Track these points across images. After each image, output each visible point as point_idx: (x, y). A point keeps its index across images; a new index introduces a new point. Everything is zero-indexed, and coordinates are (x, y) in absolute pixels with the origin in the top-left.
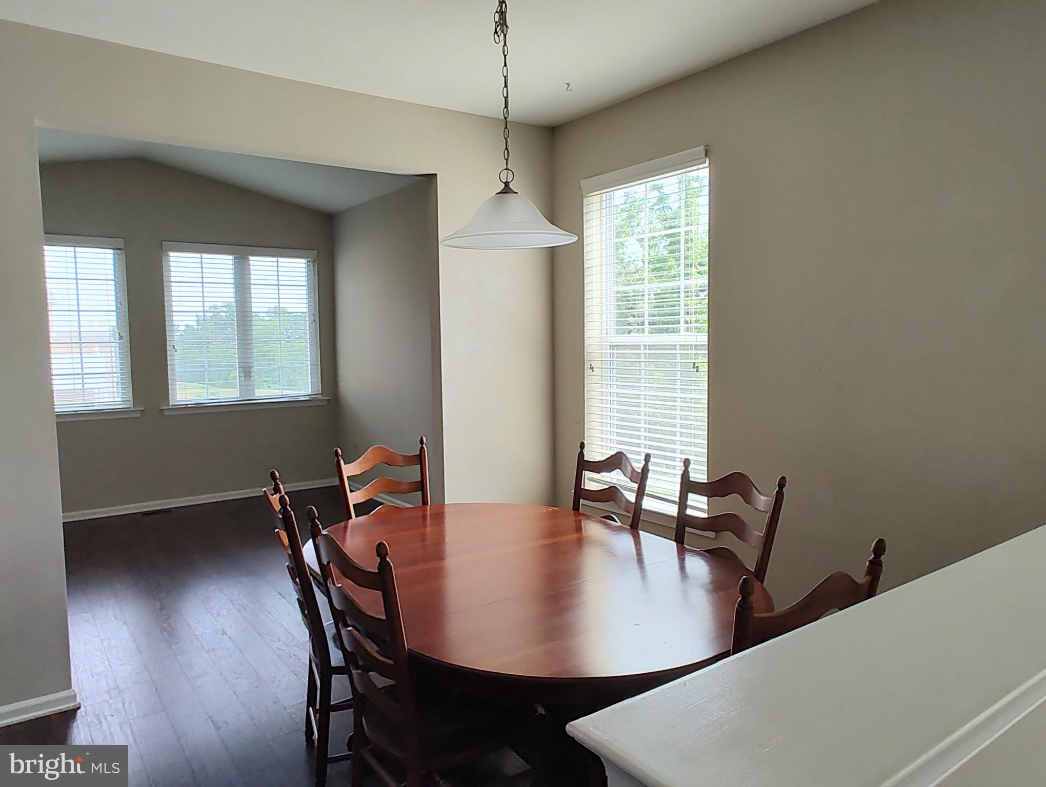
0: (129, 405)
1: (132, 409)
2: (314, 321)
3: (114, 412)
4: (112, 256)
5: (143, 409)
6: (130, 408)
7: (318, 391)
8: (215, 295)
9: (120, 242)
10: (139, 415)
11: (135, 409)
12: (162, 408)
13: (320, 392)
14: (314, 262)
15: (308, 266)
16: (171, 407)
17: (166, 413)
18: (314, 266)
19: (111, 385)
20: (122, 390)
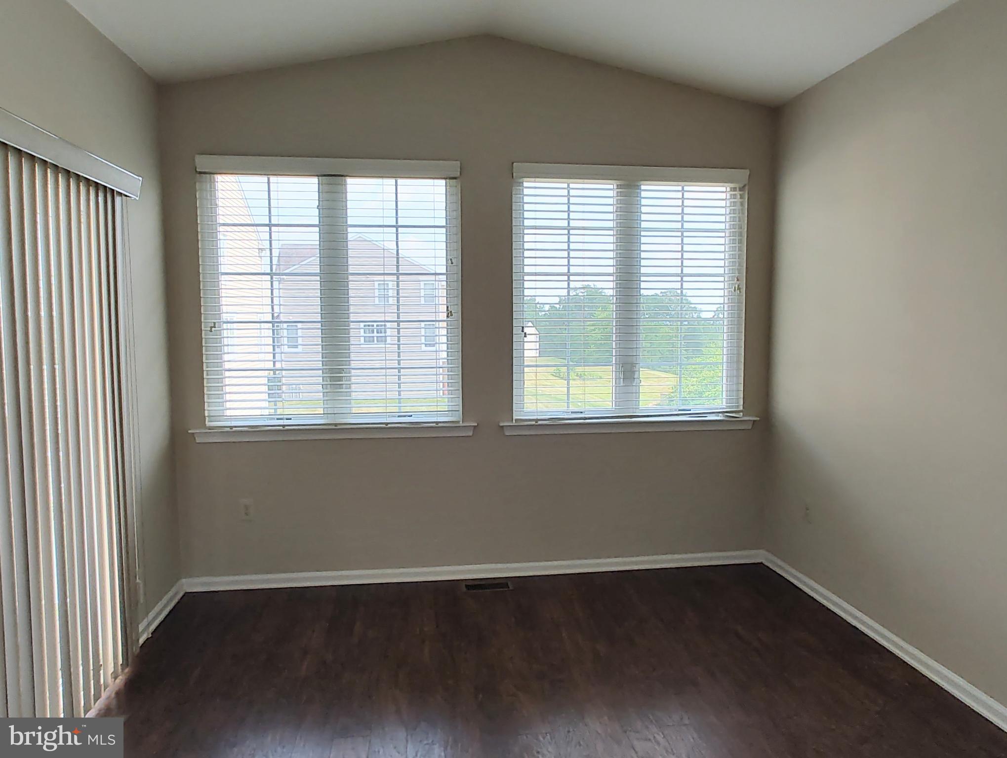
0: (457, 417)
1: (461, 424)
2: (739, 289)
3: (437, 427)
4: (443, 190)
5: (476, 425)
6: (458, 422)
7: (738, 407)
8: (586, 246)
9: (454, 167)
10: (470, 434)
11: (465, 425)
12: (502, 424)
13: (741, 408)
14: (742, 189)
15: (734, 196)
16: (514, 423)
17: (508, 433)
18: (742, 197)
19: (434, 386)
20: (449, 394)
